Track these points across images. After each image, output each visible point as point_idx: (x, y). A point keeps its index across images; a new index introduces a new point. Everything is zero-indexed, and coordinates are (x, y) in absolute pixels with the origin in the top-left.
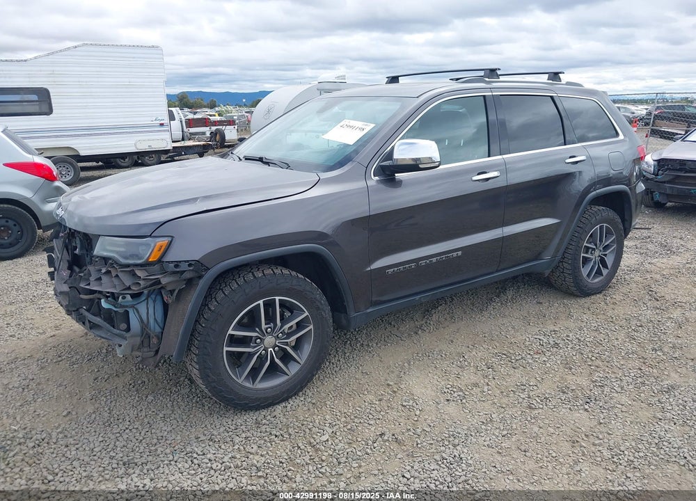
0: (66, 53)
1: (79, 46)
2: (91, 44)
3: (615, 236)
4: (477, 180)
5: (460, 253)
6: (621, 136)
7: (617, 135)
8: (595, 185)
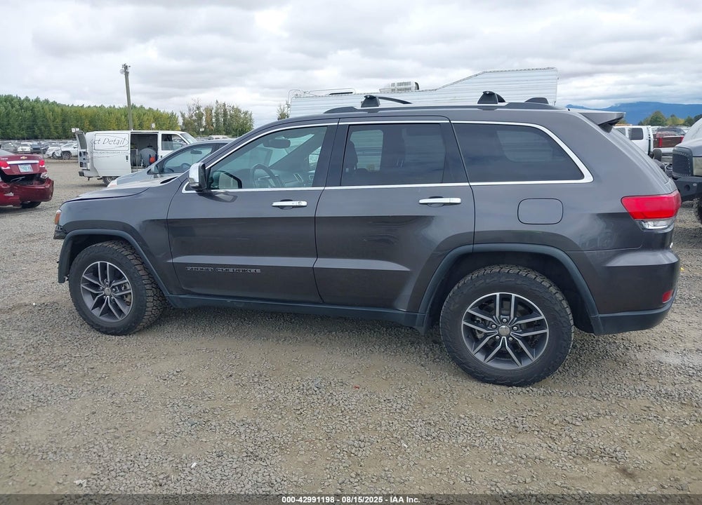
0: (470, 80)
1: (479, 74)
2: (490, 72)
3: (543, 317)
4: (278, 206)
5: (258, 271)
6: (588, 178)
7: (581, 176)
8: (474, 237)
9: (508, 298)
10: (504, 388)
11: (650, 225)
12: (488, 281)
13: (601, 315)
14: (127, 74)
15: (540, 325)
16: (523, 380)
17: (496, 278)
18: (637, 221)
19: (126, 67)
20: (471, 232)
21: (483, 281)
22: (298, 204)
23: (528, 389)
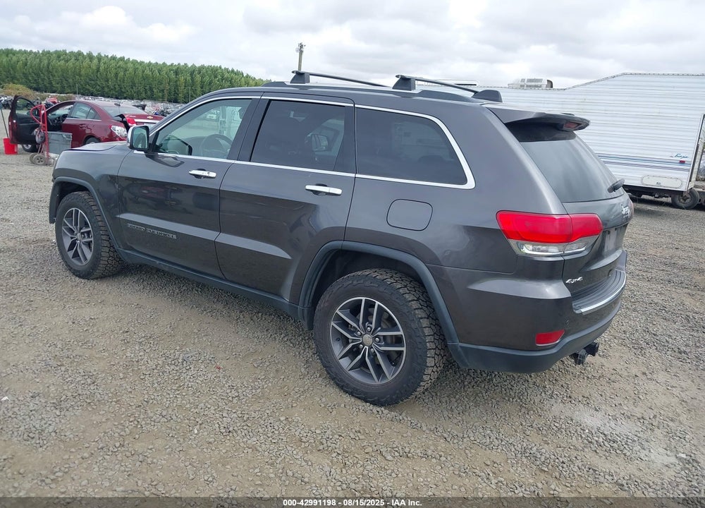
0: (605, 82)
1: (618, 76)
2: (631, 74)
3: (401, 333)
4: (194, 175)
5: (175, 237)
6: (471, 183)
7: (464, 181)
8: (345, 232)
9: (373, 305)
10: (359, 402)
11: (528, 249)
12: (355, 283)
13: (460, 344)
14: (301, 52)
15: (398, 341)
16: (376, 398)
17: (362, 281)
18: (513, 242)
19: (301, 46)
20: (343, 227)
21: (351, 282)
22: (207, 175)
23: (378, 409)
